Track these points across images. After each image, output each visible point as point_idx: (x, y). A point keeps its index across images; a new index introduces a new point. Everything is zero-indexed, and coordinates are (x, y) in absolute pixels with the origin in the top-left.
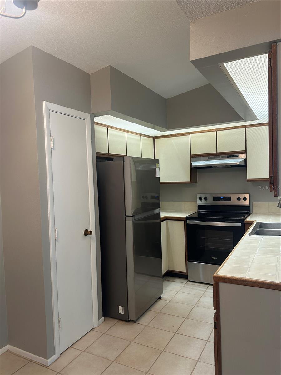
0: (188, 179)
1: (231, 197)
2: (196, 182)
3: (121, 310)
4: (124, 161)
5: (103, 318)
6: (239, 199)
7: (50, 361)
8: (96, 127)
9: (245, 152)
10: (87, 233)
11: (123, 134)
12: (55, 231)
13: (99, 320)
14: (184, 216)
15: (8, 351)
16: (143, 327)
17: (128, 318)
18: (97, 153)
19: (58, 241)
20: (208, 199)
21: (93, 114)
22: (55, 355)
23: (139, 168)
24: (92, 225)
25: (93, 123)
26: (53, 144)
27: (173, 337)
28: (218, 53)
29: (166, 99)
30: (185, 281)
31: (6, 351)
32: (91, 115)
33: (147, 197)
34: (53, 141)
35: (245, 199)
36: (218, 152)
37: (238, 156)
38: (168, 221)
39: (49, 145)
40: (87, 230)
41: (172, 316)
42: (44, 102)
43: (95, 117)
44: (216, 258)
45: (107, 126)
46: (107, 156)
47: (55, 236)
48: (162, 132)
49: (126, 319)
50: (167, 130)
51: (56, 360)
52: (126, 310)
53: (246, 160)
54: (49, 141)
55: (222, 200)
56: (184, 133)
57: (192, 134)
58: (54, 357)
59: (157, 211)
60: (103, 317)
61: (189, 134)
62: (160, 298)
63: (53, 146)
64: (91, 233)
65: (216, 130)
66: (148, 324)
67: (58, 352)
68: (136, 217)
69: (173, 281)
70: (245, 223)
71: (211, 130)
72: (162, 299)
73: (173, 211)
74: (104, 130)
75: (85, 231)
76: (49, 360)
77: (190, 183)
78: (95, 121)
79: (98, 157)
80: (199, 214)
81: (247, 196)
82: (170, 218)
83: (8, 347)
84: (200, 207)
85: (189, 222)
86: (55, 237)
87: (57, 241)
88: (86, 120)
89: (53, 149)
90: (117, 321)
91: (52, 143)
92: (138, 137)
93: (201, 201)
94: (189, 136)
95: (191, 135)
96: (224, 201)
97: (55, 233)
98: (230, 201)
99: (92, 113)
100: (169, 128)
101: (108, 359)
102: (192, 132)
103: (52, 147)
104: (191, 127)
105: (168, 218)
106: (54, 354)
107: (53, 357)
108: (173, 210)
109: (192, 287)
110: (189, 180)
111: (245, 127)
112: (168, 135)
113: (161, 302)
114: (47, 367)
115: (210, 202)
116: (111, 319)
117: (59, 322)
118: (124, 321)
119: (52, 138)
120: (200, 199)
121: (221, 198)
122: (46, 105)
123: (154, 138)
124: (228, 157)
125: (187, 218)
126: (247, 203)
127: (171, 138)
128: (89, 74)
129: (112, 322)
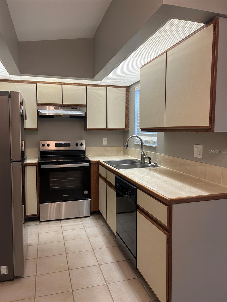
1: (70, 143)
3: (4, 270)
6: (77, 145)
9: (85, 106)
20: (50, 146)
27: (70, 275)
30: (37, 223)
35: (82, 145)
36: (63, 103)
37: (80, 109)
41: (52, 257)
44: (67, 196)
53: (86, 113)
55: (63, 146)
56: (29, 81)
57: (38, 83)
61: (36, 82)
65: (62, 84)
66: (36, 273)
70: (91, 162)
71: (57, 83)
81: (83, 142)
85: (43, 166)
93: (44, 147)
94: (36, 84)
95: (37, 84)
96: (65, 146)
98: (70, 146)
102: (38, 81)
109: (47, 226)
110: (36, 127)
111: (86, 85)
112: (12, 80)
118: (8, 281)
120: (43, 145)
121: (62, 144)
124: (72, 108)
125: (40, 163)
126: (83, 147)
127: (15, 83)
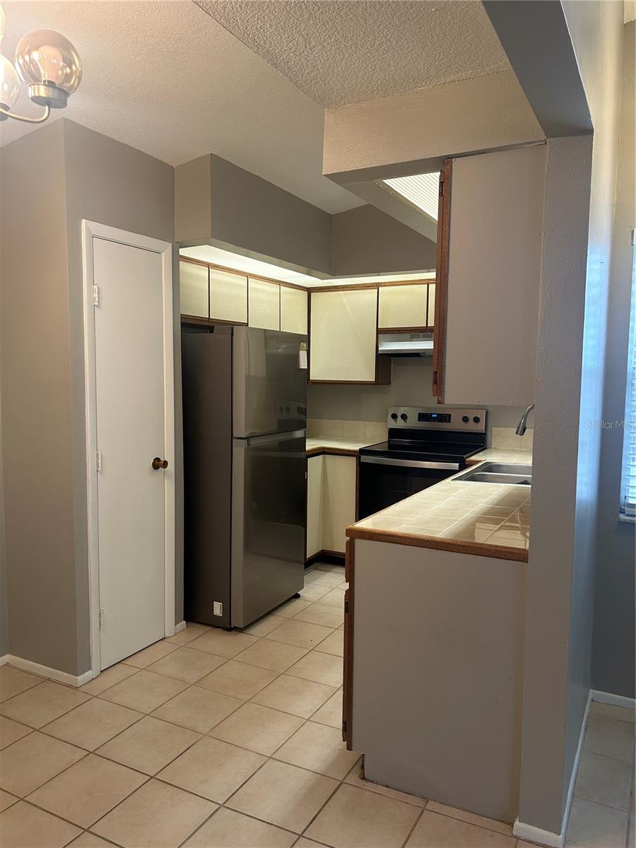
0: (370, 377)
1: (450, 415)
2: (389, 383)
3: (218, 609)
4: (232, 335)
5: (184, 622)
6: (466, 420)
7: (81, 679)
8: (183, 265)
10: (158, 464)
11: (243, 281)
12: (98, 454)
13: (175, 625)
14: (355, 447)
15: (7, 664)
16: (255, 639)
17: (230, 624)
18: (183, 317)
20: (409, 418)
21: (178, 242)
22: (90, 671)
23: (280, 350)
24: (169, 449)
25: (177, 259)
26: (99, 297)
27: (304, 656)
28: (365, 167)
29: (332, 215)
31: (4, 663)
32: (173, 246)
33: (288, 409)
34: (98, 293)
35: (477, 420)
36: (428, 326)
38: (326, 456)
39: (91, 299)
40: (157, 459)
41: (311, 625)
42: (84, 221)
43: (181, 247)
45: (209, 265)
46: (207, 324)
47: (98, 463)
48: (322, 279)
49: (226, 626)
50: (331, 277)
51: (93, 679)
52: (227, 609)
54: (91, 291)
55: (434, 419)
56: (366, 284)
57: (381, 286)
58: (88, 675)
59: (299, 434)
60: (184, 620)
61: (377, 286)
62: (297, 596)
63: (99, 302)
64: (165, 464)
65: (429, 282)
66: (266, 635)
67: (96, 667)
68: (253, 442)
69: (328, 571)
70: (467, 463)
71: (418, 280)
72: (301, 598)
73: (341, 438)
75: (154, 460)
76: (80, 678)
77: (374, 384)
78: (180, 254)
79: (186, 323)
80: (391, 446)
81: (482, 414)
82: (331, 451)
83: (7, 658)
84: (393, 433)
85: (365, 459)
86: (98, 466)
87: (101, 472)
88: (163, 254)
89: (98, 306)
90: (209, 628)
91: (96, 295)
92: (274, 288)
93: (396, 421)
94: (377, 290)
95: (380, 288)
96: (438, 421)
97: (98, 458)
98: (450, 422)
99: (176, 241)
100: (334, 273)
101: (184, 681)
102: (382, 283)
103: (96, 304)
104: (381, 274)
105: (327, 451)
106: (90, 668)
107: (87, 673)
108: (343, 436)
110: (373, 379)
112: (337, 286)
113: (297, 603)
114: (77, 688)
115: (413, 423)
116: (198, 625)
117: (100, 615)
118: (223, 628)
119: (96, 287)
120: (394, 416)
121: (433, 416)
122: (87, 228)
123: (310, 291)
125: (362, 451)
126: (481, 427)
127: (341, 292)
128: (172, 167)
129: (201, 629)
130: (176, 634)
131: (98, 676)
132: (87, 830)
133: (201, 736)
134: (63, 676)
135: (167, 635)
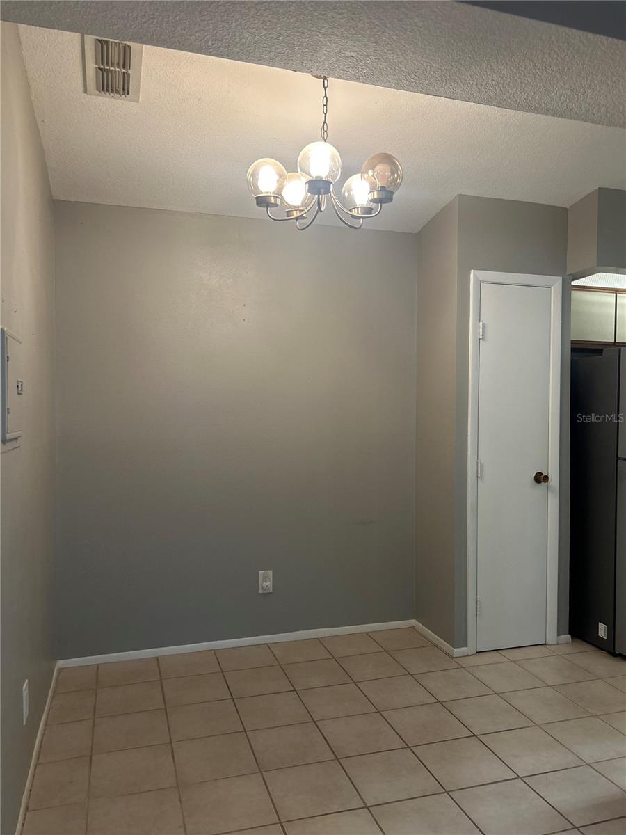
3: (602, 630)
4: (620, 356)
5: (569, 636)
7: (457, 651)
8: (575, 294)
10: (540, 478)
12: (478, 462)
13: (558, 635)
15: (413, 627)
17: (615, 649)
18: (573, 342)
19: (481, 479)
21: (570, 275)
22: (466, 648)
25: (567, 290)
26: (483, 332)
32: (564, 278)
34: (483, 328)
39: (476, 334)
40: (539, 474)
42: (473, 271)
47: (478, 470)
49: (610, 650)
51: (468, 656)
52: (611, 631)
54: (476, 327)
60: (569, 634)
63: (483, 335)
64: (547, 479)
67: (472, 646)
74: (610, 298)
75: (536, 474)
76: (455, 650)
79: (575, 348)
83: (413, 622)
86: (478, 473)
87: (482, 477)
88: (552, 288)
89: (483, 339)
91: (481, 330)
97: (478, 466)
99: (569, 272)
101: (543, 681)
103: (481, 337)
106: (466, 645)
107: (463, 649)
114: (452, 658)
116: (585, 643)
117: (477, 602)
118: (608, 652)
119: (481, 323)
122: (476, 276)
128: (565, 208)
130: (558, 644)
131: (473, 655)
132: (410, 748)
133: (532, 724)
134: (446, 646)
135: (548, 642)
